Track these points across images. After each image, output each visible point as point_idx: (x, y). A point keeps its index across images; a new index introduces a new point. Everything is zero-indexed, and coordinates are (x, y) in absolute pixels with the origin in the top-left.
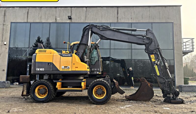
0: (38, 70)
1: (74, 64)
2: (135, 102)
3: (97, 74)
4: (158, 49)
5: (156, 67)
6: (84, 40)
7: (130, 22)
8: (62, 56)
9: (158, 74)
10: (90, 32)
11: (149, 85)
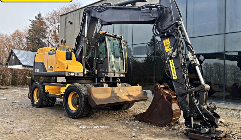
0: (36, 71)
1: (56, 63)
8: (50, 54)
10: (87, 18)
11: (165, 97)
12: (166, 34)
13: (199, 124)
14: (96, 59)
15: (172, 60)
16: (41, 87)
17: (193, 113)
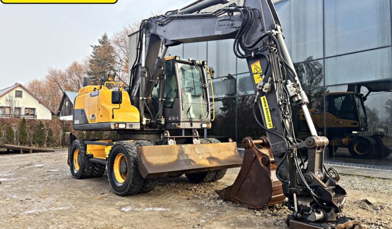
0: (76, 123)
1: (99, 109)
3: (175, 128)
8: (91, 96)
10: (144, 36)
11: (260, 159)
12: (253, 54)
13: (309, 205)
14: (162, 100)
15: (265, 96)
16: (81, 147)
17: (296, 186)
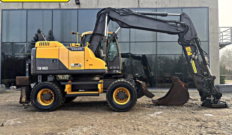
0: (40, 69)
1: (87, 60)
2: (166, 107)
3: (116, 73)
4: (196, 39)
5: (193, 62)
6: (99, 28)
7: (154, 7)
8: (71, 50)
9: (196, 71)
10: (107, 17)
11: (183, 86)
